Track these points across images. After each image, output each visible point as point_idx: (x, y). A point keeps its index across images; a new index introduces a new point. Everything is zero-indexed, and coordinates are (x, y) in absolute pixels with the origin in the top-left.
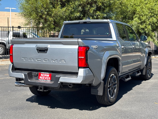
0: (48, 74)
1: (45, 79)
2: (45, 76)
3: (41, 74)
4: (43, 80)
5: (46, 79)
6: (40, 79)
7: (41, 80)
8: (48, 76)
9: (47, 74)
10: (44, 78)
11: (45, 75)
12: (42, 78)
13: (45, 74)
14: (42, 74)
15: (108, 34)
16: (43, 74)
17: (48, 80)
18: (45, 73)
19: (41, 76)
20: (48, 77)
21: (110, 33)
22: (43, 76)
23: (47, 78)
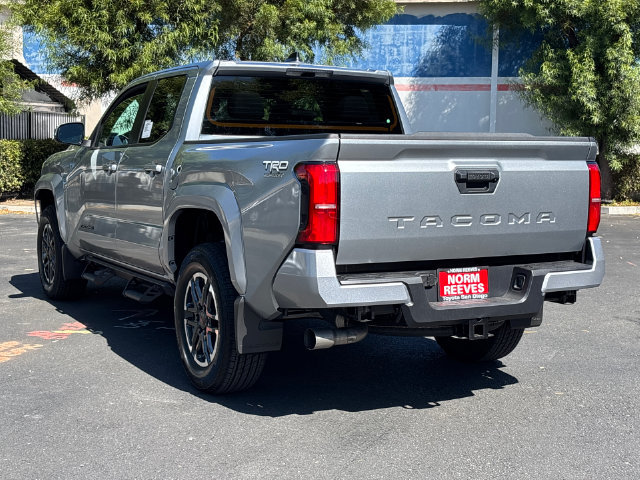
0: (475, 273)
1: (465, 293)
2: (463, 283)
3: (449, 276)
4: (458, 298)
5: (467, 291)
6: (447, 295)
7: (450, 298)
8: (476, 278)
9: (470, 273)
10: (459, 289)
11: (466, 278)
12: (452, 290)
13: (463, 274)
14: (452, 274)
15: (388, 121)
16: (456, 274)
17: (479, 296)
18: (465, 270)
19: (447, 284)
20: (477, 283)
21: (395, 118)
22: (456, 284)
23: (473, 289)
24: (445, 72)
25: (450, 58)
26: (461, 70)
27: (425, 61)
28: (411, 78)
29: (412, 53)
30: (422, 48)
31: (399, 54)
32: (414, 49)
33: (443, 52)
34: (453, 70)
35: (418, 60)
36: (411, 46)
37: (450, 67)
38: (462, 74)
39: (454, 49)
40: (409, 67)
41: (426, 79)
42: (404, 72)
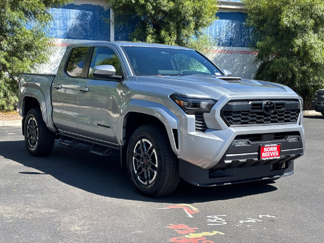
24: (82, 37)
25: (85, 29)
26: (91, 36)
27: (70, 30)
28: (62, 39)
29: (62, 25)
30: (68, 22)
31: (54, 25)
32: (63, 23)
33: (80, 25)
34: (87, 35)
35: (66, 29)
36: (62, 20)
37: (85, 34)
38: (91, 38)
39: (86, 24)
40: (60, 33)
41: (71, 40)
42: (58, 35)
